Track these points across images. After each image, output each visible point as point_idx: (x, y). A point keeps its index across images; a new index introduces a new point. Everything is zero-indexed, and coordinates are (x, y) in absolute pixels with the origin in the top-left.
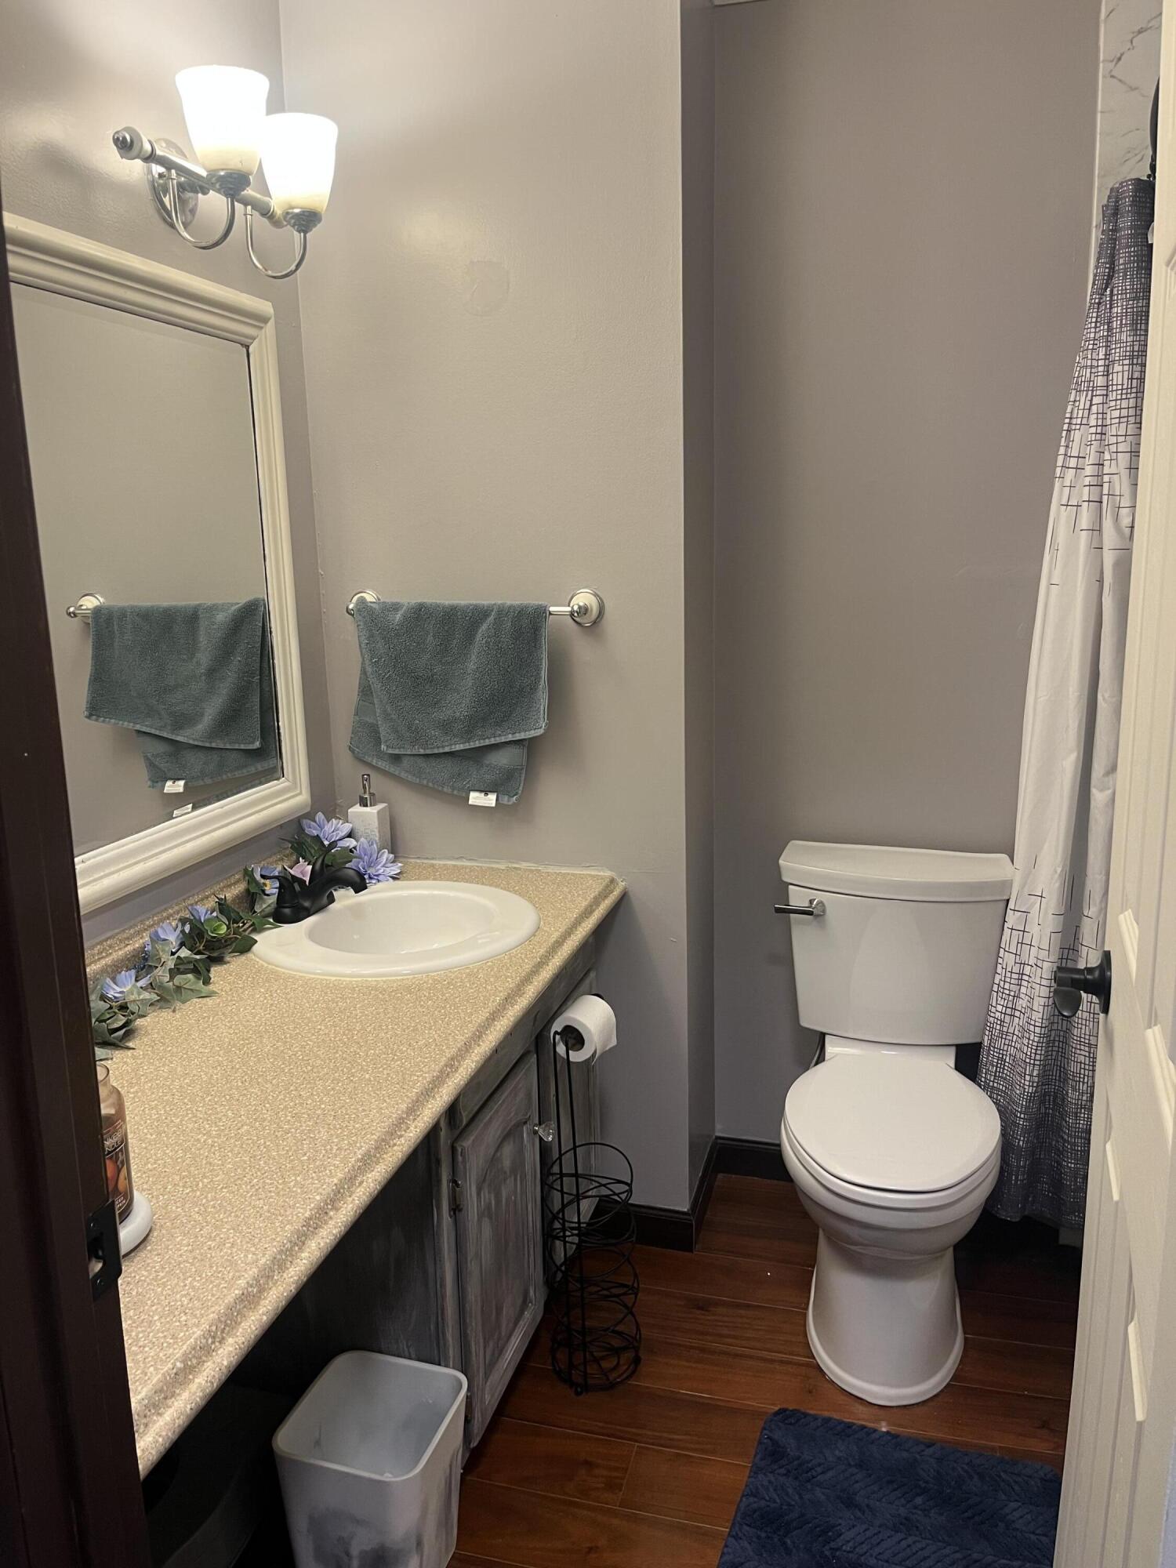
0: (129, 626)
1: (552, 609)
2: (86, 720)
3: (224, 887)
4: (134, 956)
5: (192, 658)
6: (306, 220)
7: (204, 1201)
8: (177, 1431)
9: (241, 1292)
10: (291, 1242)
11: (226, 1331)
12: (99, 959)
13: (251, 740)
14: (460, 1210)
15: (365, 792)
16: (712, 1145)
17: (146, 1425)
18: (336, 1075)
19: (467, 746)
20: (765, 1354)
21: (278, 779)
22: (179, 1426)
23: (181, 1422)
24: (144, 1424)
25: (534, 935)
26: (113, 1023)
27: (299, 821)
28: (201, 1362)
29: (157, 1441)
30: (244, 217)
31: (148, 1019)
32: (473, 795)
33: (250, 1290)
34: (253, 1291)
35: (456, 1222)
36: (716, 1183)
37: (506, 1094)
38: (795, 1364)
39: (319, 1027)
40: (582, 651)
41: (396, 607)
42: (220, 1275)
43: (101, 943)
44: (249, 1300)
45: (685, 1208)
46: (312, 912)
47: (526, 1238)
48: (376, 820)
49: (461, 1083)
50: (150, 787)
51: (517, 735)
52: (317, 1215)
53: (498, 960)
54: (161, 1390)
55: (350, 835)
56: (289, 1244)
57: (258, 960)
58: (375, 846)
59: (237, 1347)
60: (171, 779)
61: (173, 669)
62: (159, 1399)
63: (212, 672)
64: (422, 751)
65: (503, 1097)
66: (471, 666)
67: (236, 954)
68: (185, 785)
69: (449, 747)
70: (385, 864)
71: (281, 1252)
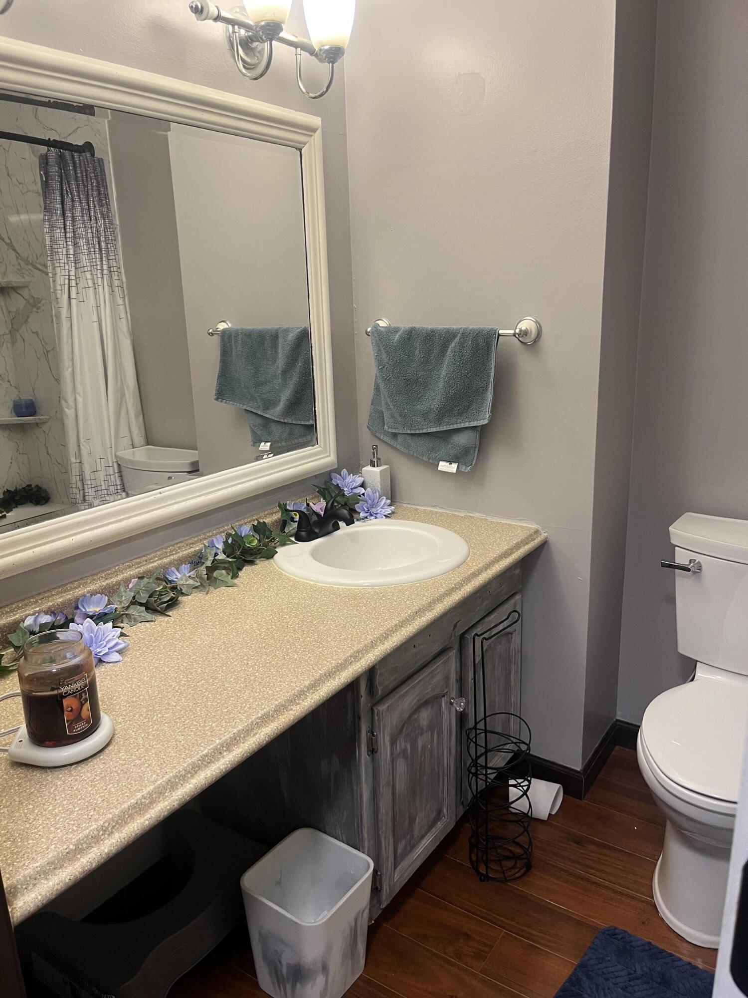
0: (240, 342)
1: (501, 332)
2: (215, 401)
3: (267, 514)
4: (194, 555)
5: (275, 363)
6: (334, 54)
7: (151, 730)
8: (55, 893)
9: (135, 802)
10: (185, 770)
11: (116, 828)
12: (170, 555)
13: (307, 418)
14: (376, 752)
15: (374, 457)
16: (612, 725)
17: (34, 885)
18: (278, 652)
19: (438, 429)
20: (617, 887)
21: (313, 446)
22: (57, 890)
23: (59, 888)
24: (33, 884)
25: (458, 567)
26: (164, 598)
27: (330, 473)
28: (89, 847)
29: (37, 898)
30: (295, 56)
31: (190, 597)
32: (441, 463)
33: (143, 801)
34: (145, 802)
35: (373, 759)
36: (613, 753)
37: (425, 674)
38: (639, 900)
39: (285, 616)
40: (525, 364)
41: (396, 330)
42: (129, 786)
43: (173, 545)
44: (140, 808)
45: (578, 768)
46: (320, 535)
47: (441, 773)
48: (379, 477)
49: (359, 670)
50: (252, 445)
51: (472, 423)
52: (213, 754)
53: (424, 583)
54: (53, 863)
55: (363, 485)
56: (183, 772)
57: (274, 565)
58: (377, 494)
59: (119, 840)
60: (264, 441)
61: (264, 371)
62: (50, 869)
63: (285, 373)
64: (409, 432)
65: (422, 677)
66: (443, 373)
67: (264, 559)
68: (271, 445)
69: (426, 430)
70: (383, 506)
71: (175, 777)
